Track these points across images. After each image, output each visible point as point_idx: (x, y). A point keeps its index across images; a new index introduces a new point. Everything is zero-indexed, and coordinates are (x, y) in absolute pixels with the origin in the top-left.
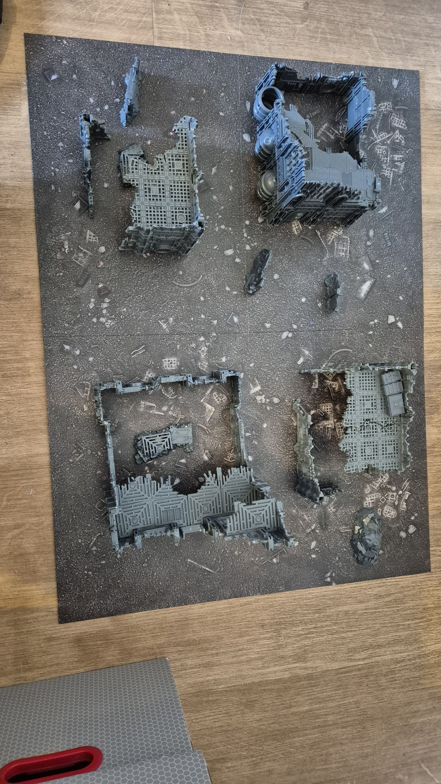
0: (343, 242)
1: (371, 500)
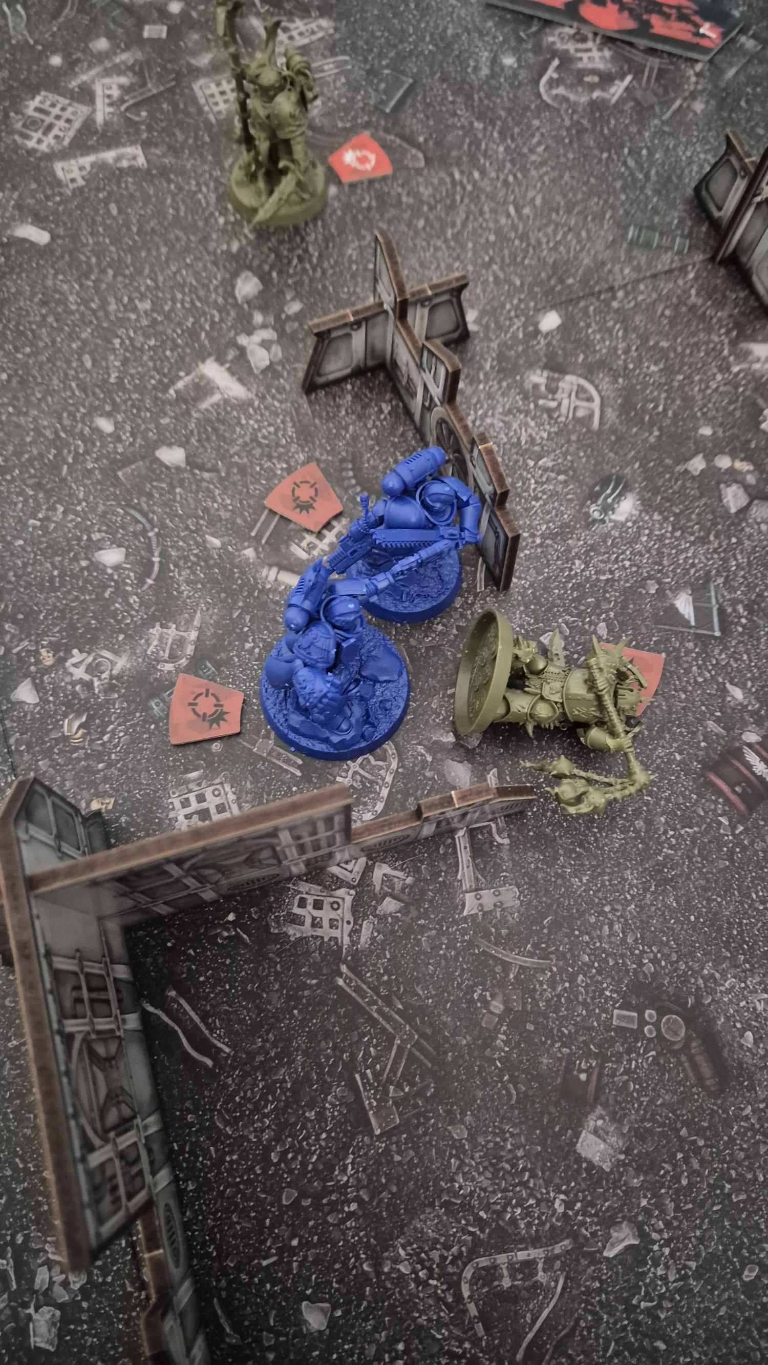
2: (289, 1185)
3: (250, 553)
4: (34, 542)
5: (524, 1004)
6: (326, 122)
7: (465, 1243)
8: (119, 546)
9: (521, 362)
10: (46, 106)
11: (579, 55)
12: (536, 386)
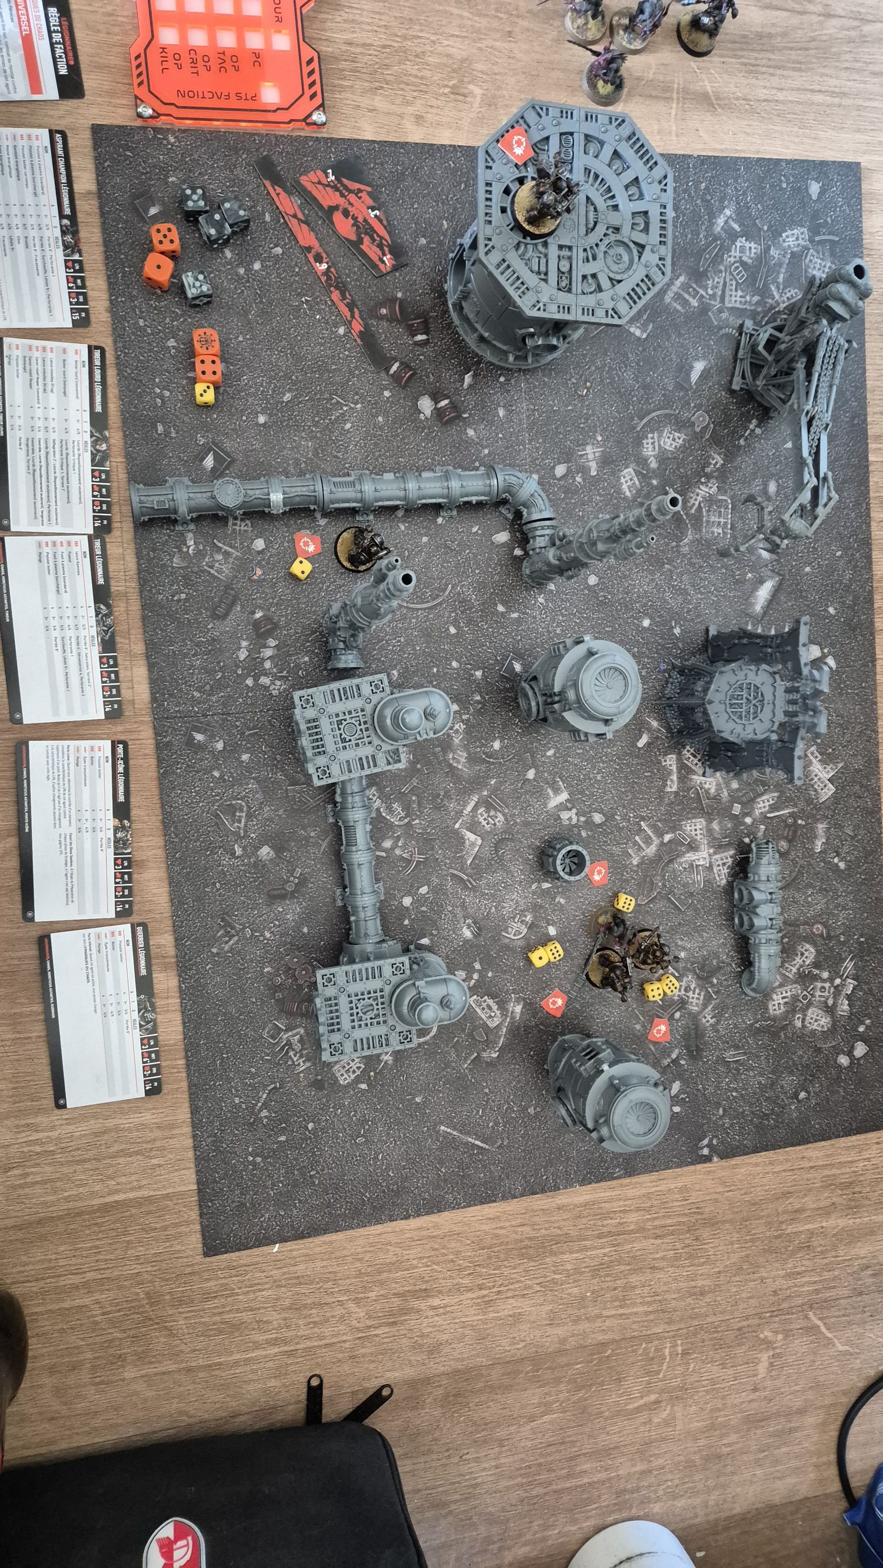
0: (719, 507)
1: (783, 998)
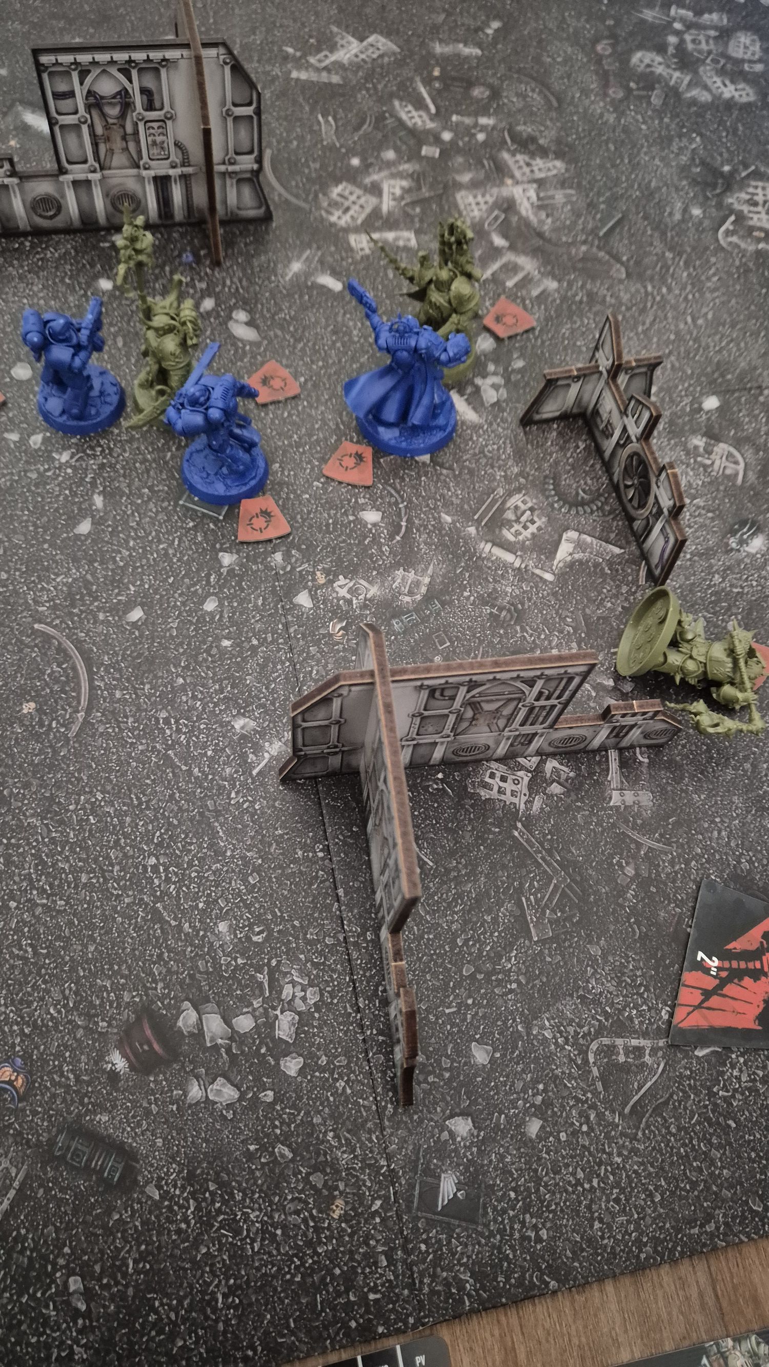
2: (469, 962)
3: (472, 530)
4: (317, 498)
5: (650, 873)
6: (554, 236)
7: (593, 1026)
8: (378, 510)
9: (687, 428)
10: (346, 193)
11: (751, 215)
12: (696, 447)
